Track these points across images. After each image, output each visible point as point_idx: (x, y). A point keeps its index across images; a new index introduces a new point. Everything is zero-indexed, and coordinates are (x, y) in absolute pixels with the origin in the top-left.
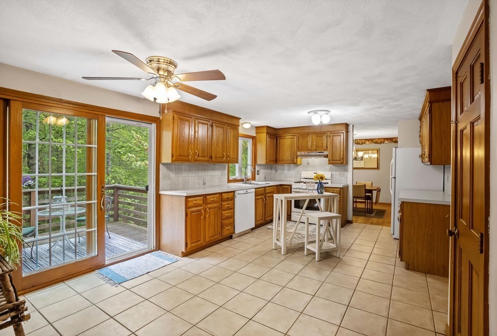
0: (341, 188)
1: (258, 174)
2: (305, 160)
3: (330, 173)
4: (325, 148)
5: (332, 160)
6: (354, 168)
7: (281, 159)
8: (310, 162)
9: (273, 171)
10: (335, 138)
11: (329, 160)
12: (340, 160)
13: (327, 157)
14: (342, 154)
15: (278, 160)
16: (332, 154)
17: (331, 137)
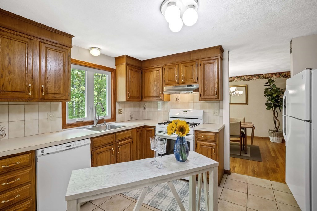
0: (216, 133)
1: (120, 113)
2: (173, 96)
3: (202, 111)
4: (195, 80)
5: (204, 95)
6: (230, 104)
7: (146, 95)
8: (180, 98)
9: (142, 109)
10: (207, 67)
11: (200, 95)
12: (214, 95)
13: (198, 92)
14: (216, 86)
15: (143, 97)
16: (204, 87)
17: (202, 65)
